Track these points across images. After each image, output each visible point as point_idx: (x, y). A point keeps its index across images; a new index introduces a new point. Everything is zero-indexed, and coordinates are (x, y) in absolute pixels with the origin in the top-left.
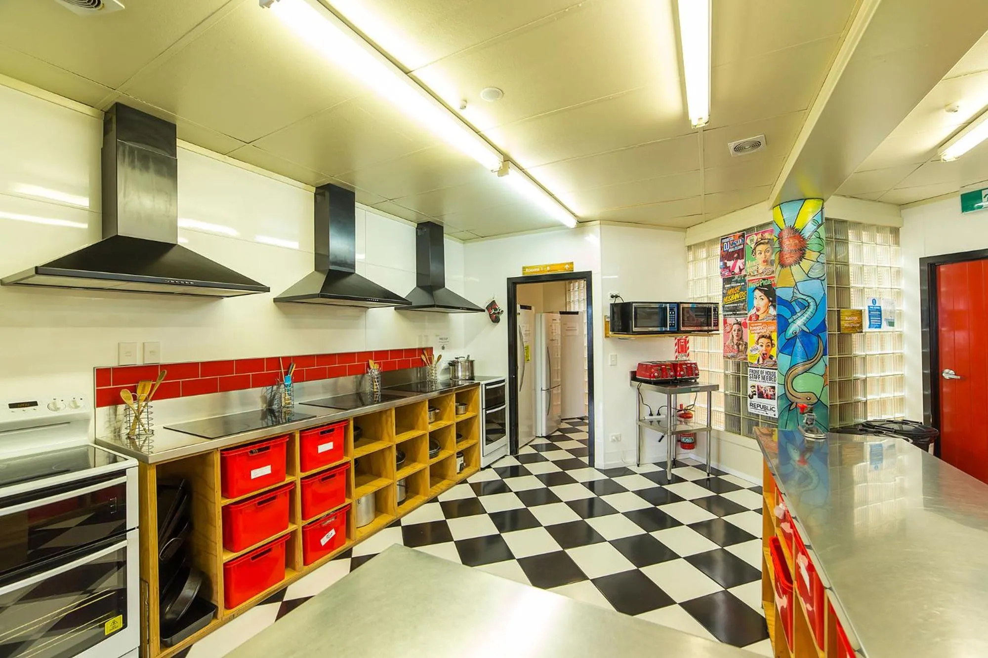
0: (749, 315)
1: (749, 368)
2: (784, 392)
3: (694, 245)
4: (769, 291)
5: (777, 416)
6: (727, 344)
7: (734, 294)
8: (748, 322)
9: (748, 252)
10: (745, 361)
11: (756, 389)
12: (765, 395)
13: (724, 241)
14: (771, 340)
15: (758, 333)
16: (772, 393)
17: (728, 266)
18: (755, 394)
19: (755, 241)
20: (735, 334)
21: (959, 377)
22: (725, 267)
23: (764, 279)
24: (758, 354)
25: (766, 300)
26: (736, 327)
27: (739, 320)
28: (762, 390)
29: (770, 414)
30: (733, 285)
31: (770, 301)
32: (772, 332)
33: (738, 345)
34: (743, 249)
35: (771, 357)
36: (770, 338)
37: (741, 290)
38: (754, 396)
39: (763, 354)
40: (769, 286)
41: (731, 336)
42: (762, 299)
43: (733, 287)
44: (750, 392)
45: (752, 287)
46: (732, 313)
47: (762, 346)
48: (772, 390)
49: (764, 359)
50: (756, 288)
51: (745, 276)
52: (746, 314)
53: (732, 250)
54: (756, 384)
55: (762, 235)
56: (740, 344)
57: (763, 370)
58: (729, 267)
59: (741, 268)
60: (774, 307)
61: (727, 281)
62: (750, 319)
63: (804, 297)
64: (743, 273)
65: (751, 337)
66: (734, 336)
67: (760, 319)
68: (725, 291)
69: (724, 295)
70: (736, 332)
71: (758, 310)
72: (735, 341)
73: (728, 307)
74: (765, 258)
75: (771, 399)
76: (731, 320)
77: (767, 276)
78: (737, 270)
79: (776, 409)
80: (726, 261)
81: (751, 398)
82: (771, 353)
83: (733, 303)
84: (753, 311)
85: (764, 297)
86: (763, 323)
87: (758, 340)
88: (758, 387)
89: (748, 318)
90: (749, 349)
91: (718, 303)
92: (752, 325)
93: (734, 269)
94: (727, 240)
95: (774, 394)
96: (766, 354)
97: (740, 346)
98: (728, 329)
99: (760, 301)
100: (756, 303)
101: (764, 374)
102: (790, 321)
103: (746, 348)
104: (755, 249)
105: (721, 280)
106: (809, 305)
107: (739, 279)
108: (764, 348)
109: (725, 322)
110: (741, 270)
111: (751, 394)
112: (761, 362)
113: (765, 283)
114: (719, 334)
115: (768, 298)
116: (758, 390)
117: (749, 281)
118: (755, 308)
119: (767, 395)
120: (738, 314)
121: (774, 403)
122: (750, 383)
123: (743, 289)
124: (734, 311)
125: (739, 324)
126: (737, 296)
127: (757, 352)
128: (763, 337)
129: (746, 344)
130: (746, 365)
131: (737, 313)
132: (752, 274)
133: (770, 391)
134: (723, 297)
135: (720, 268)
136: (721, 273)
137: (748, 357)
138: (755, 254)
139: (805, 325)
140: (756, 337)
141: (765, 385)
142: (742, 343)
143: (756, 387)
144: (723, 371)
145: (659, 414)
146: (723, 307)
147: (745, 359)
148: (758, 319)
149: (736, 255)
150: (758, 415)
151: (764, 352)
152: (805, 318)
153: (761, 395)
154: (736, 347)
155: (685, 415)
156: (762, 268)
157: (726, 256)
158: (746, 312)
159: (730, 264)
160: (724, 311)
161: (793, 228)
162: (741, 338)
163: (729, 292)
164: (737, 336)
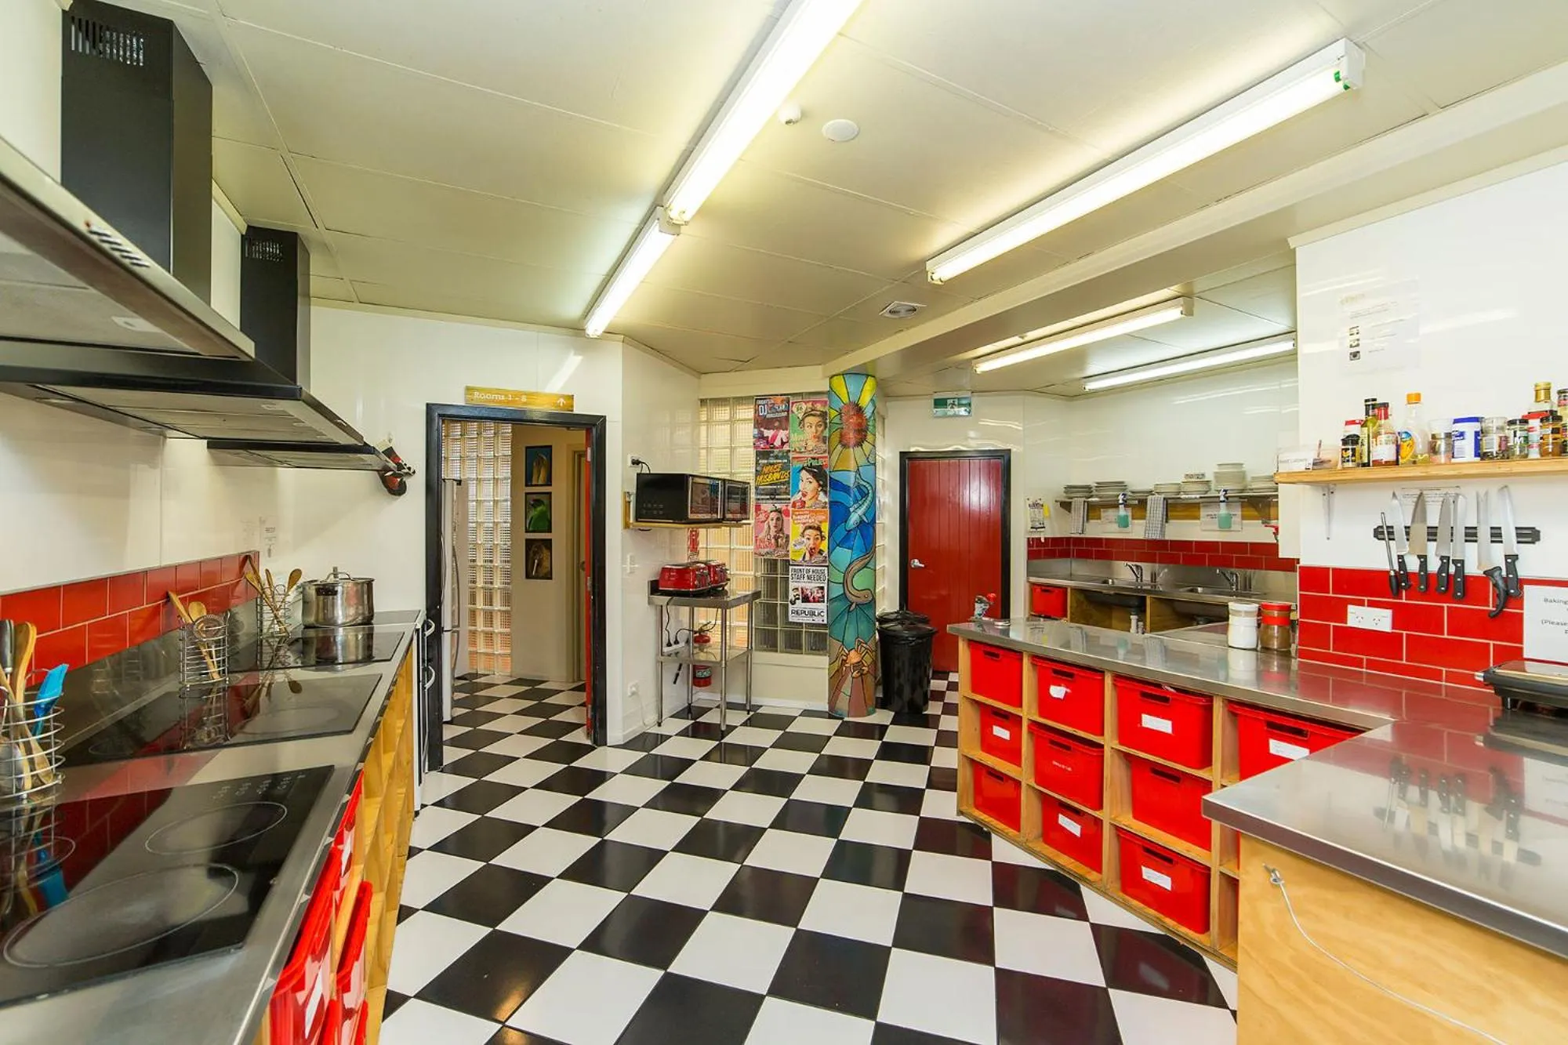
0: (792, 501)
1: (791, 567)
2: (842, 592)
3: (711, 399)
4: (819, 474)
5: (825, 622)
6: (760, 537)
7: (773, 473)
8: (791, 509)
9: (794, 423)
10: (785, 558)
11: (800, 592)
12: (811, 598)
13: (760, 402)
14: (821, 532)
15: (804, 523)
16: (820, 595)
17: (765, 435)
18: (798, 599)
19: (804, 409)
20: (772, 524)
21: (923, 566)
22: (761, 437)
23: (814, 459)
24: (804, 549)
25: (815, 484)
26: (773, 515)
27: (778, 506)
28: (808, 592)
29: (818, 620)
30: (771, 461)
31: (820, 485)
32: (821, 522)
33: (776, 538)
34: (787, 418)
35: (821, 552)
36: (819, 529)
37: (781, 470)
38: (797, 601)
39: (811, 549)
40: (820, 468)
41: (766, 527)
42: (810, 482)
43: (771, 464)
44: (791, 597)
45: (798, 466)
46: (768, 497)
47: (809, 539)
48: (820, 591)
49: (811, 555)
50: (803, 468)
51: (789, 451)
52: (789, 499)
53: (771, 416)
54: (800, 585)
55: (812, 405)
56: (779, 537)
57: (809, 568)
58: (768, 437)
59: (784, 441)
60: (825, 493)
61: (761, 454)
62: (794, 505)
63: (865, 484)
64: (786, 448)
65: (794, 528)
66: (771, 527)
67: (806, 505)
68: (758, 469)
69: (758, 473)
70: (774, 521)
71: (804, 495)
72: (773, 533)
73: (763, 490)
74: (816, 433)
75: (819, 602)
76: (767, 506)
77: (816, 455)
78: (777, 443)
79: (825, 614)
80: (762, 429)
81: (793, 603)
82: (821, 548)
83: (771, 485)
84: (798, 496)
85: (812, 479)
86: (810, 511)
87: (804, 531)
88: (802, 589)
89: (791, 505)
90: (792, 543)
91: (749, 483)
92: (797, 513)
93: (774, 441)
94: (765, 402)
95: (823, 596)
96: (814, 548)
97: (779, 540)
98: (762, 517)
99: (807, 484)
100: (801, 486)
101: (811, 573)
102: (851, 509)
103: (787, 541)
104: (803, 420)
105: (752, 452)
106: (868, 493)
107: (780, 454)
108: (811, 541)
109: (758, 508)
110: (783, 443)
111: (793, 599)
112: (808, 555)
113: (815, 463)
114: (749, 524)
115: (818, 481)
116: (803, 593)
117: (793, 458)
118: (800, 493)
119: (814, 598)
120: (777, 499)
121: (823, 606)
122: (792, 585)
123: (785, 468)
124: (773, 495)
125: (779, 511)
126: (777, 475)
127: (803, 547)
128: (810, 528)
129: (788, 537)
130: (787, 563)
131: (777, 497)
132: (798, 450)
133: (818, 593)
134: (756, 476)
135: (754, 437)
136: (754, 444)
137: (790, 553)
138: (804, 426)
139: (864, 515)
140: (801, 528)
141: (811, 586)
142: (781, 535)
143: (800, 589)
144: (753, 573)
145: (677, 642)
146: (756, 488)
147: (787, 555)
148: (803, 507)
149: (777, 424)
150: (801, 624)
151: (812, 546)
152: (865, 507)
153: (806, 599)
154: (773, 541)
155: (700, 638)
156: (811, 444)
157: (761, 422)
158: (789, 497)
159: (769, 433)
160: (757, 494)
161: (857, 405)
162: (781, 530)
163: (766, 470)
164: (775, 527)
